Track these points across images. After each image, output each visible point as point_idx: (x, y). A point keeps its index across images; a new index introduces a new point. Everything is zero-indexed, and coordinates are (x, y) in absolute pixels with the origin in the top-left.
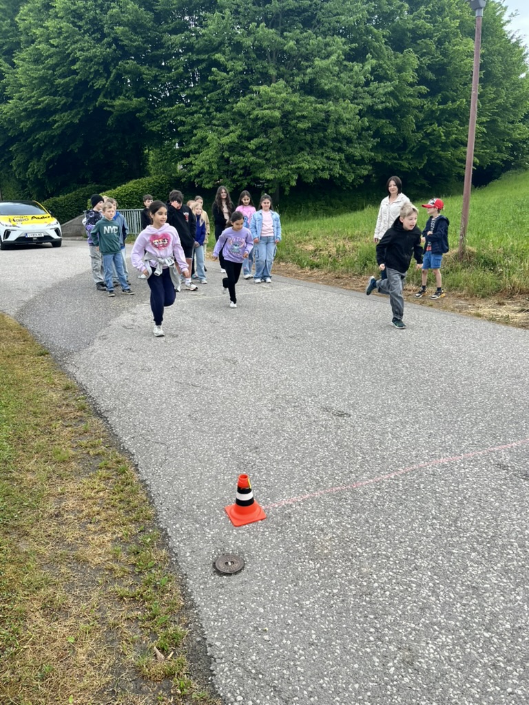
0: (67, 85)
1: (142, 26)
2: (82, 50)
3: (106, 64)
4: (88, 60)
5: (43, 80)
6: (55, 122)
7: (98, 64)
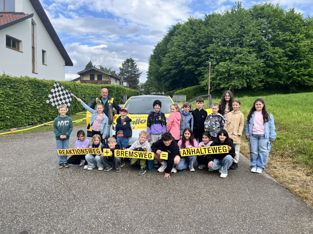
0: (175, 63)
1: (195, 48)
2: (179, 55)
3: (185, 57)
4: (180, 57)
5: (170, 62)
6: (172, 72)
7: (183, 58)
